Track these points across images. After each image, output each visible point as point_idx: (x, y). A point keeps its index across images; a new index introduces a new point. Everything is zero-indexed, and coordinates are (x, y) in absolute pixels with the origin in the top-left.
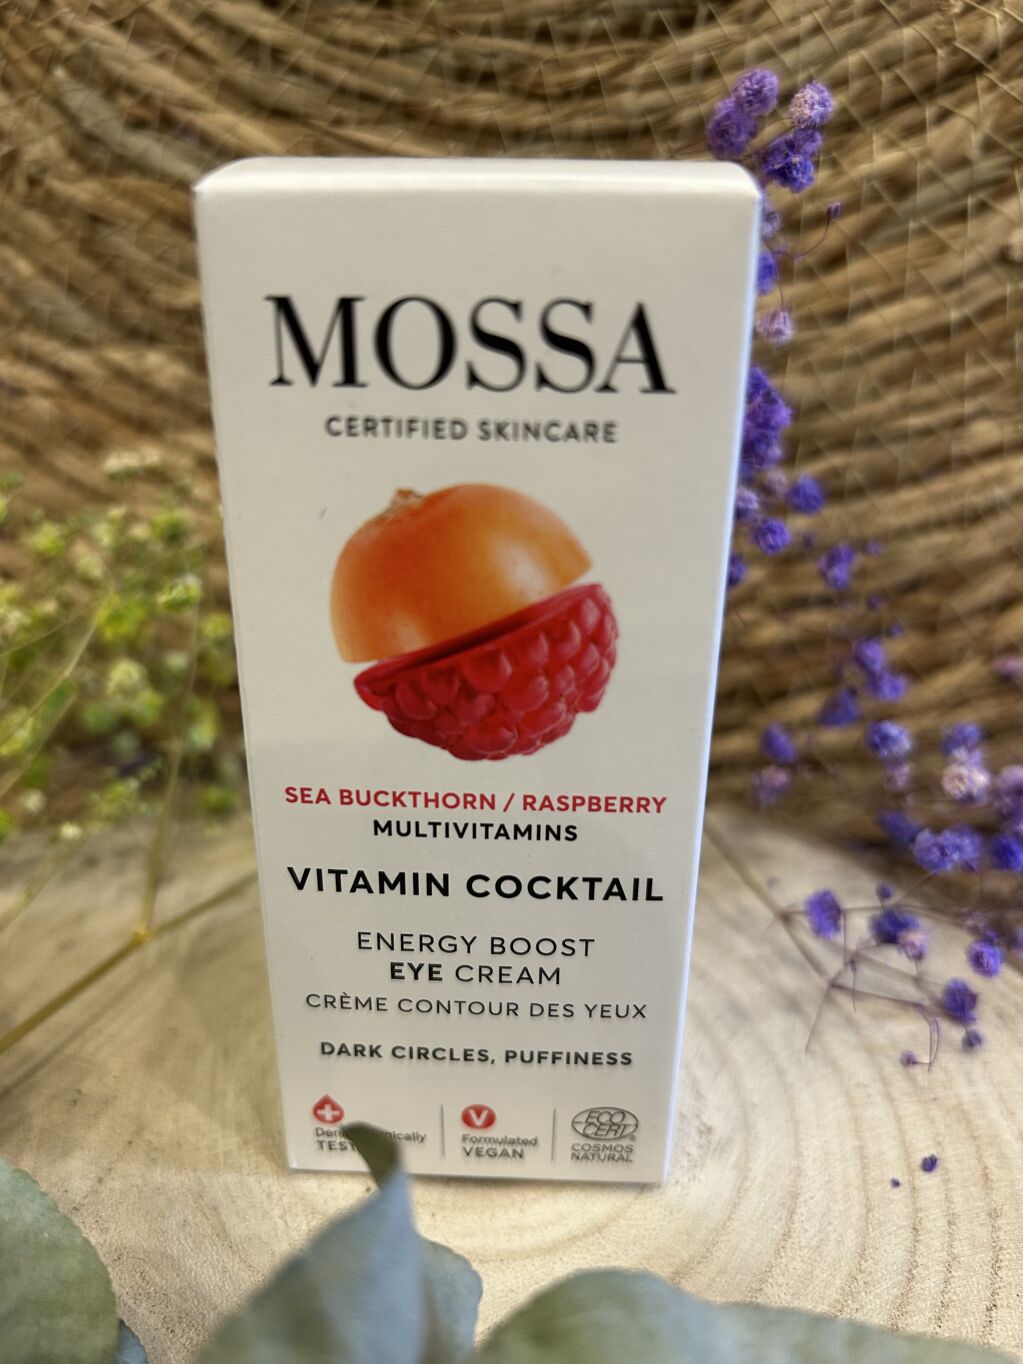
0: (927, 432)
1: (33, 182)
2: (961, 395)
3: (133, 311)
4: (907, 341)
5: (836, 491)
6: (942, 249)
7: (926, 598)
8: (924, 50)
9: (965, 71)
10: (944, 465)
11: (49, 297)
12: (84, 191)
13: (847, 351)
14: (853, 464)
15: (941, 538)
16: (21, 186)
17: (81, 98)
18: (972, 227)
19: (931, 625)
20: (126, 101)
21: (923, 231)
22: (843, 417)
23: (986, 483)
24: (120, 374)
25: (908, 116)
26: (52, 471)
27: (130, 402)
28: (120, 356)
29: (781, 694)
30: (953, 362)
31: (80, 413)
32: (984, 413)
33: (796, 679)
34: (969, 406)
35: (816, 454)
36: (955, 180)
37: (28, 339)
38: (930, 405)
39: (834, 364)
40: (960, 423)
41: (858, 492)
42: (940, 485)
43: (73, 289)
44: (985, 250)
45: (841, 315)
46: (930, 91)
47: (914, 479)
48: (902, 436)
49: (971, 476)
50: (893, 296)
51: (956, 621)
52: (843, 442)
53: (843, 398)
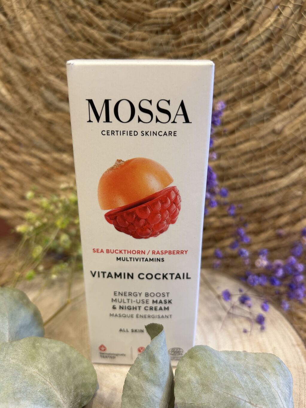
0: (257, 174)
1: (36, 114)
2: (265, 164)
3: (59, 144)
4: (251, 151)
5: (233, 188)
6: (258, 129)
7: (258, 215)
8: (252, 83)
9: (263, 87)
10: (261, 182)
11: (39, 141)
12: (47, 116)
13: (236, 154)
14: (238, 182)
15: (261, 200)
16: (33, 115)
17: (48, 95)
18: (265, 124)
19: (260, 221)
20: (59, 95)
21: (254, 126)
22: (234, 171)
23: (272, 186)
24: (56, 160)
25: (249, 98)
26: (38, 183)
27: (59, 167)
28: (56, 155)
29: (222, 239)
30: (263, 156)
31: (46, 169)
32: (271, 169)
33: (225, 235)
34: (267, 167)
35: (228, 179)
36: (261, 113)
37: (34, 151)
38: (257, 167)
39: (233, 157)
40: (265, 172)
41: (239, 189)
42: (261, 187)
43: (45, 139)
44: (269, 130)
45: (234, 145)
46: (254, 92)
47: (254, 185)
48: (251, 175)
49: (268, 184)
50: (247, 140)
51: (265, 220)
52: (236, 176)
53: (236, 166)
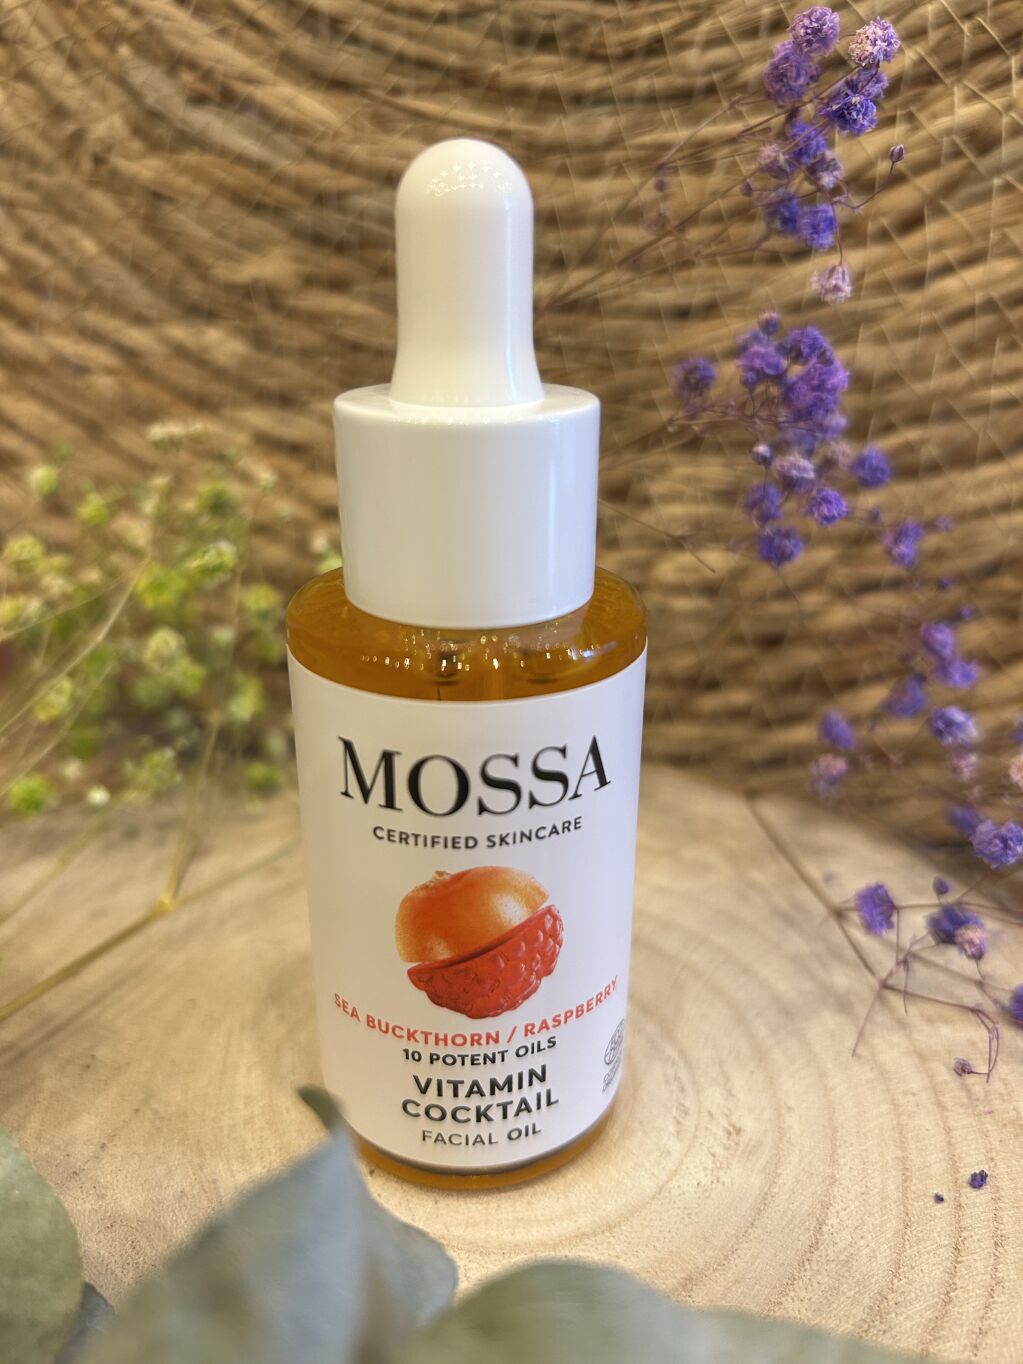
0: (1011, 403)
1: (98, 160)
3: (193, 287)
4: (990, 306)
5: (908, 468)
7: (1007, 582)
11: (113, 275)
12: (146, 168)
13: (923, 318)
14: (929, 438)
16: (87, 165)
17: (147, 77)
20: (187, 77)
21: (1008, 188)
22: (915, 390)
24: (180, 351)
25: (991, 67)
26: (114, 449)
27: (189, 378)
28: (179, 332)
31: (141, 390)
35: (889, 428)
37: (93, 318)
38: (1013, 376)
39: (910, 333)
41: (934, 468)
43: (136, 267)
45: (917, 281)
47: (995, 455)
48: (982, 409)
50: (976, 256)
52: (919, 417)
53: (919, 369)
